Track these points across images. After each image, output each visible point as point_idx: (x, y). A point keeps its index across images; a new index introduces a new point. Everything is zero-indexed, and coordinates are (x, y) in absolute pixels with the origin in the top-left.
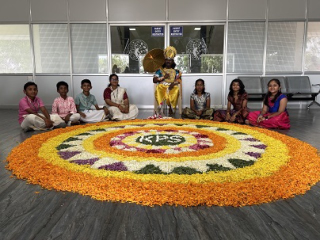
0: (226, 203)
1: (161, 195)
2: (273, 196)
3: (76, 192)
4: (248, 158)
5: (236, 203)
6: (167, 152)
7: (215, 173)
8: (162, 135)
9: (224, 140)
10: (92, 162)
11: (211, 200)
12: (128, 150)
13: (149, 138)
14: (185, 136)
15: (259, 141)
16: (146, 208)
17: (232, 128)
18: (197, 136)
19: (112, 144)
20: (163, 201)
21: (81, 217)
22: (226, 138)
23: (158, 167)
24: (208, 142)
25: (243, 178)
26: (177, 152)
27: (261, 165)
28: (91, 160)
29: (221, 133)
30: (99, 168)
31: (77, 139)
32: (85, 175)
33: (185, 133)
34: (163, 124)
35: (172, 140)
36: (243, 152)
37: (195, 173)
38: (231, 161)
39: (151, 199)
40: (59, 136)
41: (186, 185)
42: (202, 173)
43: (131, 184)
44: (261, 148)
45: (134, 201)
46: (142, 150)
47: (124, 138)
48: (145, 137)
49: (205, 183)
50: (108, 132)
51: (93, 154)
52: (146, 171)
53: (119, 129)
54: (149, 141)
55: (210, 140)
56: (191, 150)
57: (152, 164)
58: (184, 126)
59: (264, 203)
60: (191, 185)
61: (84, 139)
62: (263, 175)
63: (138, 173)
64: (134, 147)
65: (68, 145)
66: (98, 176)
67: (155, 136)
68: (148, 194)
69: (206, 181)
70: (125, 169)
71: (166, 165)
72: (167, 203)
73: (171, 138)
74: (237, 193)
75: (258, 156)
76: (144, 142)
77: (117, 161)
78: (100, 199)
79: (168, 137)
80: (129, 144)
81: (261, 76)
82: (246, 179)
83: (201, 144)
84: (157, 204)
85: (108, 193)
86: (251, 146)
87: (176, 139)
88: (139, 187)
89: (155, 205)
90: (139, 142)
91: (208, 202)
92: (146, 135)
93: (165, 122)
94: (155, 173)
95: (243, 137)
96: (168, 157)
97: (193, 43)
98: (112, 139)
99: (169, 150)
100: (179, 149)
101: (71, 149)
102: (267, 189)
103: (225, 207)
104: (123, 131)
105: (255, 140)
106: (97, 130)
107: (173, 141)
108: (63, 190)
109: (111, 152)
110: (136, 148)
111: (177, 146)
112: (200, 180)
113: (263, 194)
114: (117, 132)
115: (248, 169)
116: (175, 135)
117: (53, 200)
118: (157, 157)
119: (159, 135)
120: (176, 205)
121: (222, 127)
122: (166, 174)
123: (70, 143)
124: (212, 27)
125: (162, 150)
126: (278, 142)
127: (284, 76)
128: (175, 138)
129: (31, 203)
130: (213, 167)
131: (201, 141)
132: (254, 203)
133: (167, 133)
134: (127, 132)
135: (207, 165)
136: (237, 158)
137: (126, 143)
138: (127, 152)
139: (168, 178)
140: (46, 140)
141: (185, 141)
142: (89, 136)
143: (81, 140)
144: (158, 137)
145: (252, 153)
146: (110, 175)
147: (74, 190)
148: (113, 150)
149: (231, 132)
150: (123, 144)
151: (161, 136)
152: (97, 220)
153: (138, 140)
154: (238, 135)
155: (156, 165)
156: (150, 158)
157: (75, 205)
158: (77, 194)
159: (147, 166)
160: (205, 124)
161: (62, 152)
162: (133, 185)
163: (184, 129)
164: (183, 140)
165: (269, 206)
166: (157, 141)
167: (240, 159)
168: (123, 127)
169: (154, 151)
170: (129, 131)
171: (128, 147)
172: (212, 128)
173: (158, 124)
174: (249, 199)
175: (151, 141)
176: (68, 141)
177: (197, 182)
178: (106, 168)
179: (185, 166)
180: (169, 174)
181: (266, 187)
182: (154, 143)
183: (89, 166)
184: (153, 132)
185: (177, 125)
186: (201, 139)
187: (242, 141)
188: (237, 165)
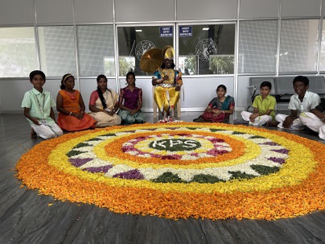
0: (258, 216)
3: (92, 204)
4: (272, 164)
5: (268, 216)
6: (184, 158)
7: (240, 181)
8: (176, 140)
9: (242, 144)
10: (105, 169)
11: (240, 212)
12: (142, 156)
14: (200, 141)
15: (280, 145)
17: (248, 131)
18: (213, 141)
19: (124, 150)
20: (187, 214)
21: (100, 233)
22: (244, 142)
23: (177, 175)
24: (226, 147)
25: (270, 187)
26: (194, 158)
27: (288, 172)
28: (104, 167)
30: (114, 176)
31: (87, 145)
32: (100, 185)
33: (200, 138)
34: (176, 128)
35: (186, 145)
36: (265, 158)
38: (253, 167)
40: (69, 142)
41: (210, 195)
42: (225, 181)
43: (151, 194)
44: (284, 153)
45: (156, 214)
46: (156, 156)
47: (136, 143)
48: (158, 142)
50: (119, 137)
51: (106, 161)
52: (164, 180)
53: (129, 134)
54: (162, 146)
55: (228, 145)
56: (209, 156)
57: (169, 171)
58: (198, 130)
59: (299, 215)
60: (216, 195)
61: (94, 145)
63: (156, 182)
64: (148, 153)
65: (79, 151)
66: (114, 185)
67: (168, 141)
69: (231, 191)
70: (141, 177)
71: (185, 173)
72: (193, 215)
73: (186, 143)
74: (268, 204)
75: (282, 161)
76: (158, 147)
77: (133, 169)
78: (118, 211)
79: (182, 142)
80: (142, 149)
83: (219, 149)
84: (182, 216)
85: (127, 205)
86: (272, 150)
87: (191, 144)
88: (160, 198)
89: (180, 218)
90: (153, 147)
91: (238, 215)
92: (159, 140)
93: (176, 126)
94: (174, 181)
95: (262, 141)
96: (186, 163)
98: (124, 145)
99: (186, 155)
100: (196, 155)
101: (82, 156)
102: (301, 199)
103: (257, 220)
104: (134, 135)
105: (275, 144)
106: (107, 135)
107: (188, 145)
108: (78, 201)
109: (124, 158)
110: (150, 154)
111: (193, 151)
112: (225, 190)
114: (129, 137)
115: (274, 177)
116: (189, 140)
118: (174, 164)
119: (173, 140)
120: (203, 219)
121: (237, 131)
123: (80, 149)
125: (179, 156)
128: (190, 142)
129: (45, 216)
130: (236, 175)
131: (218, 146)
132: (289, 215)
133: (181, 137)
134: (139, 136)
135: (229, 172)
136: (259, 164)
137: (139, 149)
138: (141, 158)
139: (189, 187)
140: (55, 146)
141: (201, 146)
142: (100, 141)
143: (92, 145)
144: (171, 141)
145: (275, 158)
146: (127, 184)
147: (90, 202)
148: (126, 156)
149: (249, 136)
150: (137, 150)
151: (175, 141)
152: (118, 237)
153: (151, 146)
154: (256, 139)
156: (167, 165)
157: (92, 219)
158: (93, 205)
160: (219, 128)
161: (73, 159)
162: (152, 195)
163: (198, 133)
164: (199, 145)
165: (306, 218)
166: (171, 146)
167: (263, 165)
168: (133, 132)
169: (169, 157)
170: (141, 136)
171: (141, 153)
172: (227, 131)
173: (169, 128)
174: (283, 211)
175: (165, 147)
176: (78, 147)
177: (222, 191)
178: (121, 176)
179: (206, 174)
180: (189, 182)
182: (168, 149)
183: (103, 174)
184: (166, 137)
185: (190, 128)
186: (217, 143)
187: (261, 146)
188: (261, 172)
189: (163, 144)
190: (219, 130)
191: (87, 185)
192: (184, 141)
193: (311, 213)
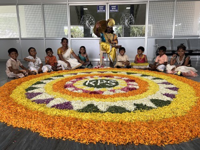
0: (151, 142)
1: (96, 134)
2: (190, 135)
3: (28, 128)
4: (166, 99)
5: (159, 142)
6: (105, 93)
7: (141, 111)
8: (103, 80)
9: (146, 83)
10: (48, 101)
11: (138, 139)
12: (76, 91)
13: (93, 82)
14: (118, 81)
15: (172, 84)
16: (82, 146)
17: (152, 74)
18: (127, 81)
20: (97, 139)
22: (148, 82)
23: (97, 106)
24: (135, 85)
25: (163, 117)
26: (112, 93)
27: (177, 105)
28: (48, 99)
29: (145, 78)
30: (52, 107)
31: (42, 83)
32: (39, 113)
33: (119, 78)
34: (104, 72)
36: (161, 94)
37: (125, 112)
38: (153, 101)
39: (88, 137)
40: (31, 80)
41: (117, 123)
42: (130, 112)
45: (74, 139)
46: (86, 92)
47: (75, 82)
48: (90, 81)
49: (133, 121)
51: (50, 95)
52: (87, 110)
53: (73, 75)
54: (93, 84)
55: (137, 84)
56: (123, 92)
57: (92, 103)
58: (118, 73)
59: (183, 142)
60: (122, 123)
61: (47, 83)
62: (179, 113)
63: (81, 112)
64: (81, 89)
67: (97, 81)
68: (85, 133)
69: (133, 120)
70: (71, 108)
71: (103, 105)
72: (101, 141)
73: (109, 82)
74: (160, 132)
75: (173, 96)
76: (90, 85)
77: (67, 101)
78: (46, 136)
79: (106, 82)
80: (78, 87)
81: (171, 38)
82: (165, 117)
83: (130, 86)
84: (92, 142)
86: (167, 88)
87: (112, 83)
88: (79, 125)
89: (91, 142)
90: (86, 85)
91: (136, 141)
92: (91, 80)
93: (105, 71)
95: (161, 81)
96: (105, 97)
97: (125, 17)
98: (67, 83)
99: (106, 91)
100: (114, 91)
101: (35, 91)
102: (185, 128)
103: (150, 146)
104: (75, 77)
105: (169, 84)
106: (57, 76)
107: (110, 84)
108: (19, 127)
109: (64, 93)
110: (83, 90)
111: (112, 88)
112: (128, 119)
113: (182, 133)
114: (71, 78)
115: (166, 108)
116: (111, 80)
117: (9, 136)
118: (96, 98)
119: (100, 80)
120: (108, 144)
121: (144, 74)
122: (102, 112)
123: (36, 86)
124: (138, 5)
125: (102, 92)
126: (187, 85)
127: (187, 38)
128: (112, 82)
130: (139, 107)
132: (175, 142)
133: (106, 78)
134: (78, 77)
135: (135, 104)
136: (157, 99)
137: (76, 86)
138: (76, 93)
139: (103, 116)
140: (20, 84)
141: (118, 84)
142: (51, 80)
143: (45, 83)
144: (99, 81)
145: (168, 94)
148: (65, 91)
149: (151, 77)
150: (74, 87)
151: (101, 80)
153: (84, 84)
154: (156, 80)
155: (95, 104)
156: (91, 98)
157: (24, 143)
159: (89, 105)
160: (133, 72)
161: (28, 93)
163: (118, 75)
164: (117, 84)
165: (188, 145)
166: (98, 84)
167: (160, 99)
168: (76, 74)
169: (95, 93)
170: (80, 77)
171: (77, 89)
172: (138, 74)
173: (100, 72)
174: (170, 138)
175: (94, 85)
176: (35, 84)
177: (126, 120)
180: (105, 112)
181: (184, 127)
182: (96, 86)
183: (45, 105)
184: (96, 78)
185: (113, 72)
186: (130, 83)
187: (160, 85)
188: (157, 105)
189: (93, 83)
190: (133, 73)
191: (30, 114)
192: (107, 81)
193: (192, 140)
